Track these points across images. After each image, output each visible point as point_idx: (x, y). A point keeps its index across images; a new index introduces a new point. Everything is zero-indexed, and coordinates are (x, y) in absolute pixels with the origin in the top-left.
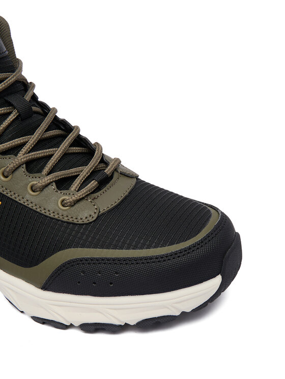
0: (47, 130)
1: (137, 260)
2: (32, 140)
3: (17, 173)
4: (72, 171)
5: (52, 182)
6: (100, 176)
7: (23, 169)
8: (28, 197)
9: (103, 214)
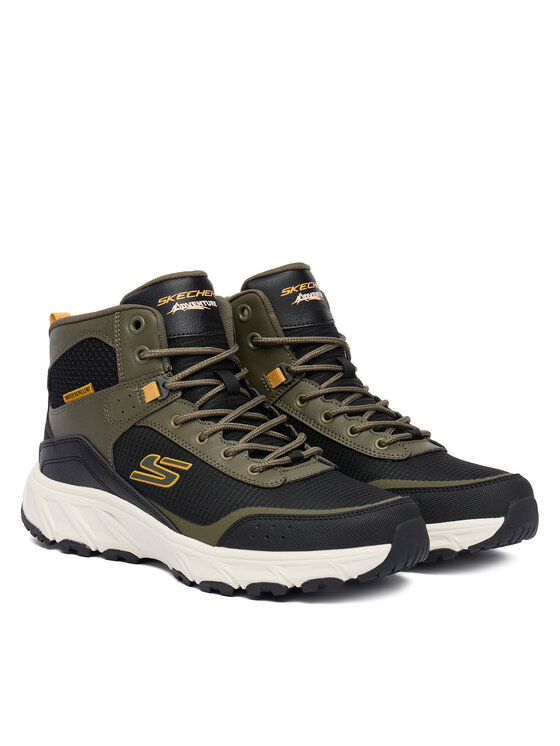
0: (249, 411)
1: (310, 518)
2: (234, 414)
3: (213, 438)
4: (268, 447)
5: (244, 450)
6: (294, 455)
7: (219, 435)
8: (219, 460)
9: (289, 483)
